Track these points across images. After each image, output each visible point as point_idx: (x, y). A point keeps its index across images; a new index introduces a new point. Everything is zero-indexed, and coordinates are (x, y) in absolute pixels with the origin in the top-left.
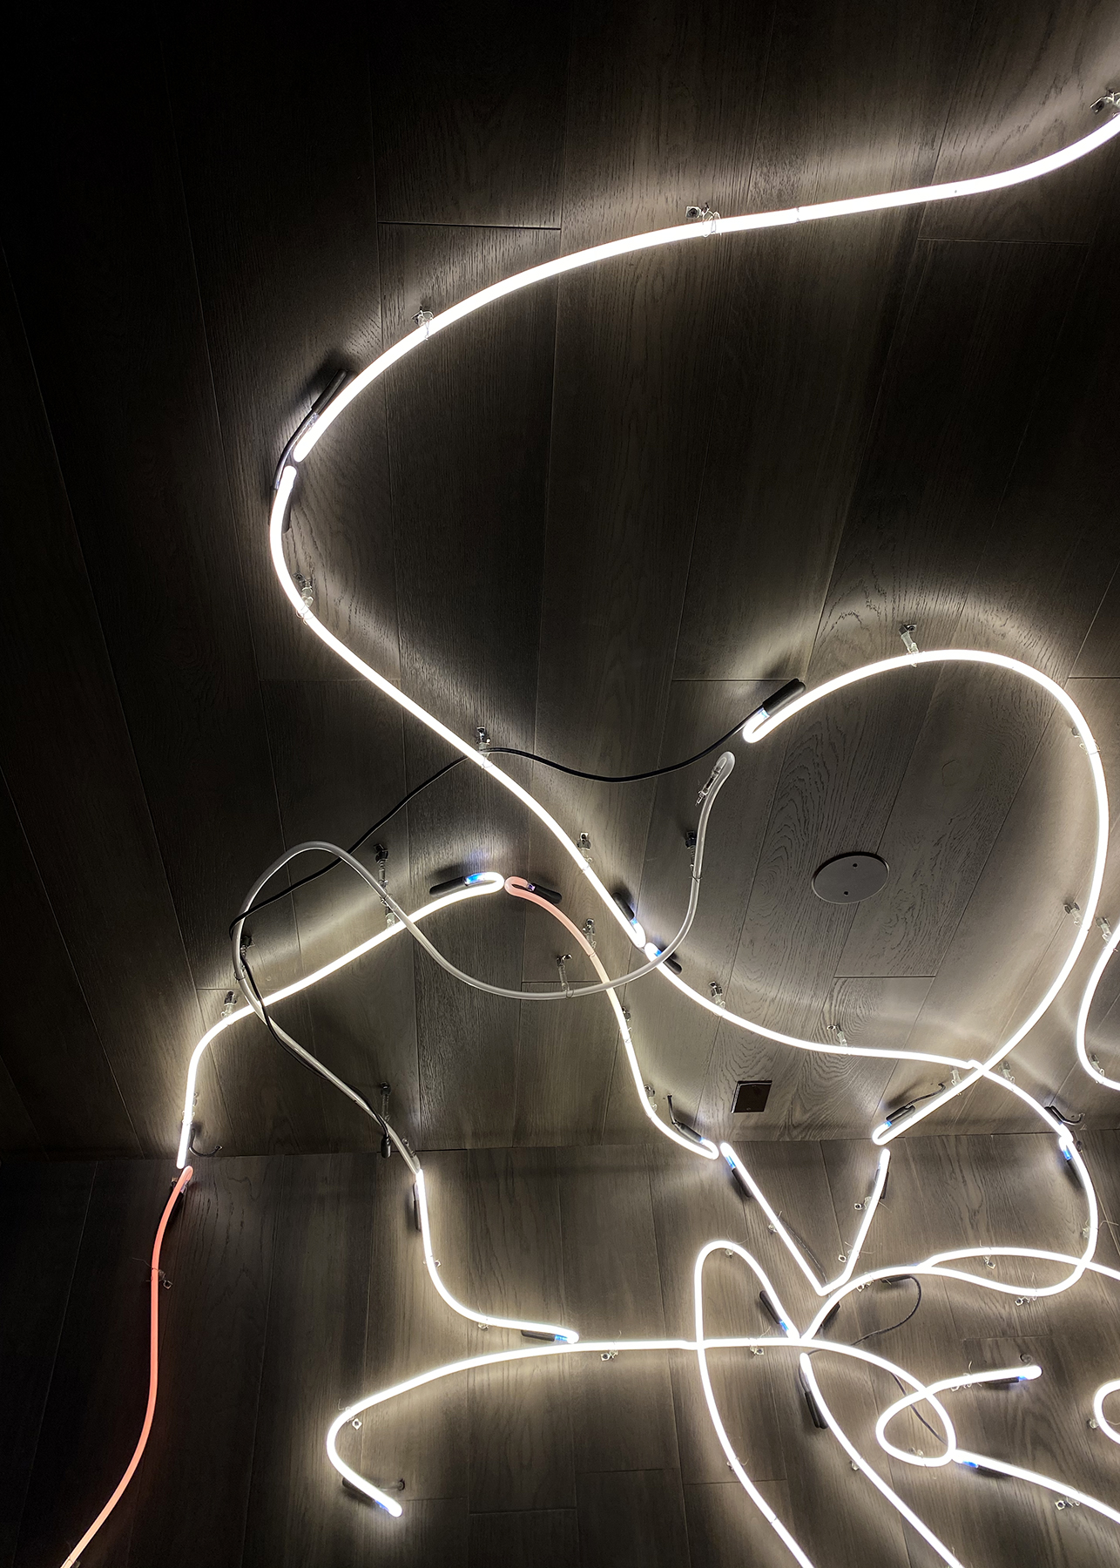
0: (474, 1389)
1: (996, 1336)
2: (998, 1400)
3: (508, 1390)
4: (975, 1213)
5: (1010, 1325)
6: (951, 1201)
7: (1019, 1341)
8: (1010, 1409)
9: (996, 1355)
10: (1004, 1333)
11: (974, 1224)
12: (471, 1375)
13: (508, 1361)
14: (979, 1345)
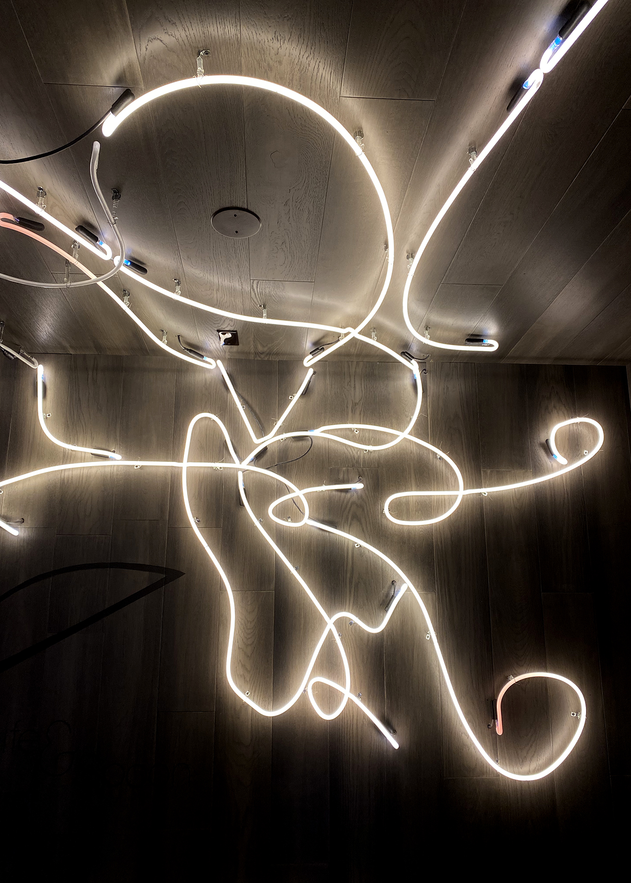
0: (64, 478)
1: (348, 466)
2: (340, 497)
3: (82, 480)
4: (356, 404)
5: (357, 462)
6: (344, 397)
7: (360, 470)
8: (345, 502)
9: (346, 477)
10: (353, 466)
11: (354, 410)
12: (63, 472)
13: (84, 467)
14: (338, 471)
